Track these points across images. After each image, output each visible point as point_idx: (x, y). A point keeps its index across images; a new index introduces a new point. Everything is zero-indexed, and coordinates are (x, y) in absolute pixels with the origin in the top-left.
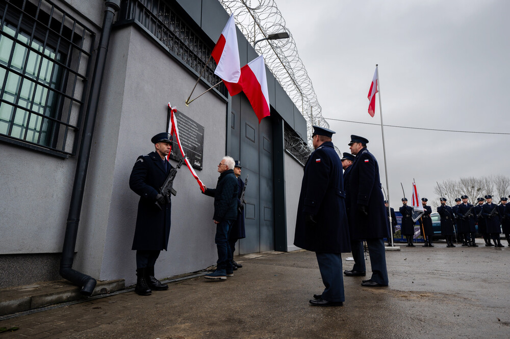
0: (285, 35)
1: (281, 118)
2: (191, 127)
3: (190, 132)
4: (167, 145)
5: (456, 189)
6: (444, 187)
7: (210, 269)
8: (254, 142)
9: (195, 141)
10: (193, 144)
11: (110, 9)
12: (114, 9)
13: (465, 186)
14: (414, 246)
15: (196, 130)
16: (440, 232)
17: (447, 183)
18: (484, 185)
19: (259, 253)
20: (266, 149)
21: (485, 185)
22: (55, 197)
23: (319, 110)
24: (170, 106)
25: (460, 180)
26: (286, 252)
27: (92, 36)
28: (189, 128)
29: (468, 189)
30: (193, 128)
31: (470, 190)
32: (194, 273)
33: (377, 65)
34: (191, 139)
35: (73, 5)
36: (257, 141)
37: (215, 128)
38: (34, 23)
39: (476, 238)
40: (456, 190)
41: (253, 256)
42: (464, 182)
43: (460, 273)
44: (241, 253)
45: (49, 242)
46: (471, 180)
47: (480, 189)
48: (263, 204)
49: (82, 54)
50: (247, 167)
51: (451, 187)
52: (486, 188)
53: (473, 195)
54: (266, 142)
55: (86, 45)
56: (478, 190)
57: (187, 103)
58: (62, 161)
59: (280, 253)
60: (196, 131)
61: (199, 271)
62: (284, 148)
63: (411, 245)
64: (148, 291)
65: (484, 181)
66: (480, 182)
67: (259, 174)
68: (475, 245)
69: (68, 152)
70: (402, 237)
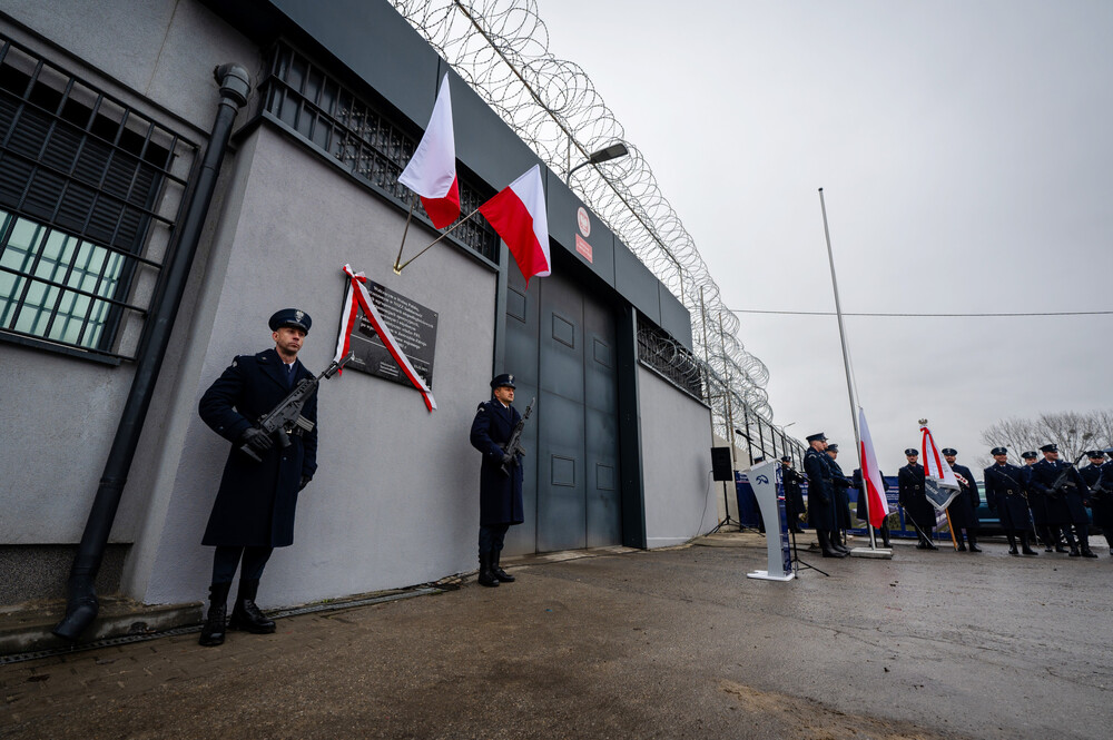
0: (619, 150)
1: (630, 306)
2: (403, 311)
3: (400, 320)
4: (292, 332)
5: (1033, 435)
6: (1003, 432)
7: (444, 581)
8: (572, 347)
9: (415, 338)
10: (408, 343)
11: (227, 101)
12: (235, 101)
13: (1054, 428)
14: (935, 549)
15: (416, 317)
16: (998, 520)
17: (1010, 424)
18: (1100, 427)
19: (586, 549)
20: (601, 361)
21: (1103, 427)
22: (85, 437)
23: (714, 291)
24: (349, 270)
25: (1039, 418)
26: (645, 549)
27: (195, 150)
28: (397, 314)
29: (1060, 435)
30: (408, 313)
31: (1066, 437)
32: (404, 589)
33: (821, 190)
34: (402, 332)
35: (151, 97)
36: (578, 343)
37: (467, 317)
38: (51, 123)
39: (1092, 535)
40: (1032, 438)
41: (566, 556)
42: (1051, 423)
43: (1051, 645)
44: (541, 550)
45: (62, 522)
46: (1067, 418)
47: (1091, 435)
48: (594, 461)
49: (171, 181)
50: (557, 391)
51: (1021, 432)
52: (1106, 433)
53: (1075, 446)
54: (599, 347)
55: (181, 167)
56: (1087, 437)
57: (396, 268)
58: (109, 371)
59: (629, 550)
60: (417, 320)
61: (418, 586)
62: (636, 358)
63: (925, 547)
64: (215, 635)
65: (1100, 419)
66: (1091, 421)
67: (584, 405)
68: (1087, 553)
69: (126, 355)
70: (903, 528)
